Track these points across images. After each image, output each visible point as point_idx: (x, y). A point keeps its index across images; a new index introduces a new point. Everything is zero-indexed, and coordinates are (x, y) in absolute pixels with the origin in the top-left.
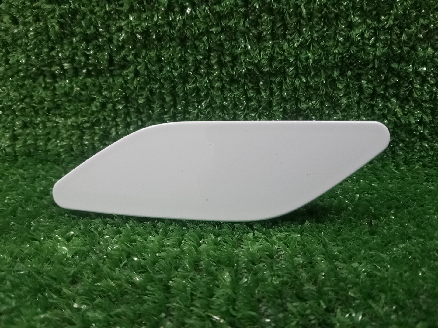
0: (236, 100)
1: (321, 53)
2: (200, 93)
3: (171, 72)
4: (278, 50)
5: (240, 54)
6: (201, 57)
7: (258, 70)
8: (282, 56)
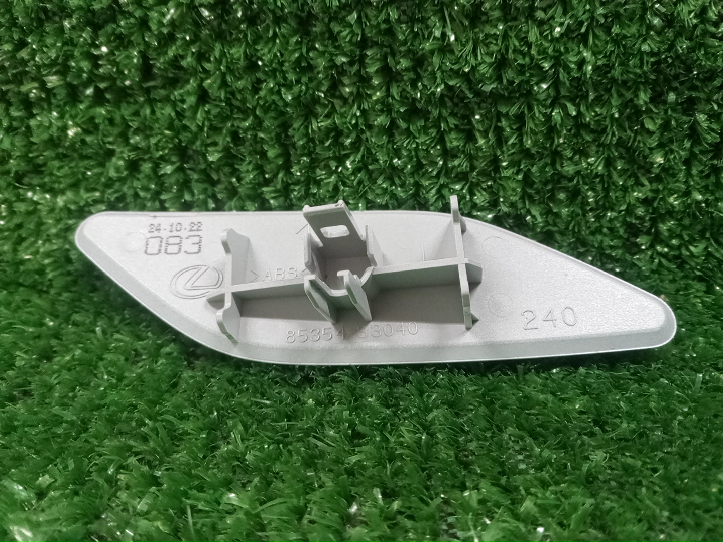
0: (421, 154)
1: (612, 52)
2: (341, 139)
3: (279, 93)
4: (517, 44)
5: (432, 52)
6: (344, 59)
7: (470, 89)
8: (524, 58)
